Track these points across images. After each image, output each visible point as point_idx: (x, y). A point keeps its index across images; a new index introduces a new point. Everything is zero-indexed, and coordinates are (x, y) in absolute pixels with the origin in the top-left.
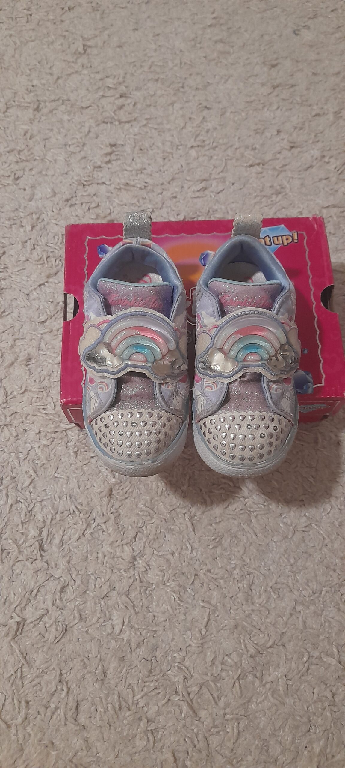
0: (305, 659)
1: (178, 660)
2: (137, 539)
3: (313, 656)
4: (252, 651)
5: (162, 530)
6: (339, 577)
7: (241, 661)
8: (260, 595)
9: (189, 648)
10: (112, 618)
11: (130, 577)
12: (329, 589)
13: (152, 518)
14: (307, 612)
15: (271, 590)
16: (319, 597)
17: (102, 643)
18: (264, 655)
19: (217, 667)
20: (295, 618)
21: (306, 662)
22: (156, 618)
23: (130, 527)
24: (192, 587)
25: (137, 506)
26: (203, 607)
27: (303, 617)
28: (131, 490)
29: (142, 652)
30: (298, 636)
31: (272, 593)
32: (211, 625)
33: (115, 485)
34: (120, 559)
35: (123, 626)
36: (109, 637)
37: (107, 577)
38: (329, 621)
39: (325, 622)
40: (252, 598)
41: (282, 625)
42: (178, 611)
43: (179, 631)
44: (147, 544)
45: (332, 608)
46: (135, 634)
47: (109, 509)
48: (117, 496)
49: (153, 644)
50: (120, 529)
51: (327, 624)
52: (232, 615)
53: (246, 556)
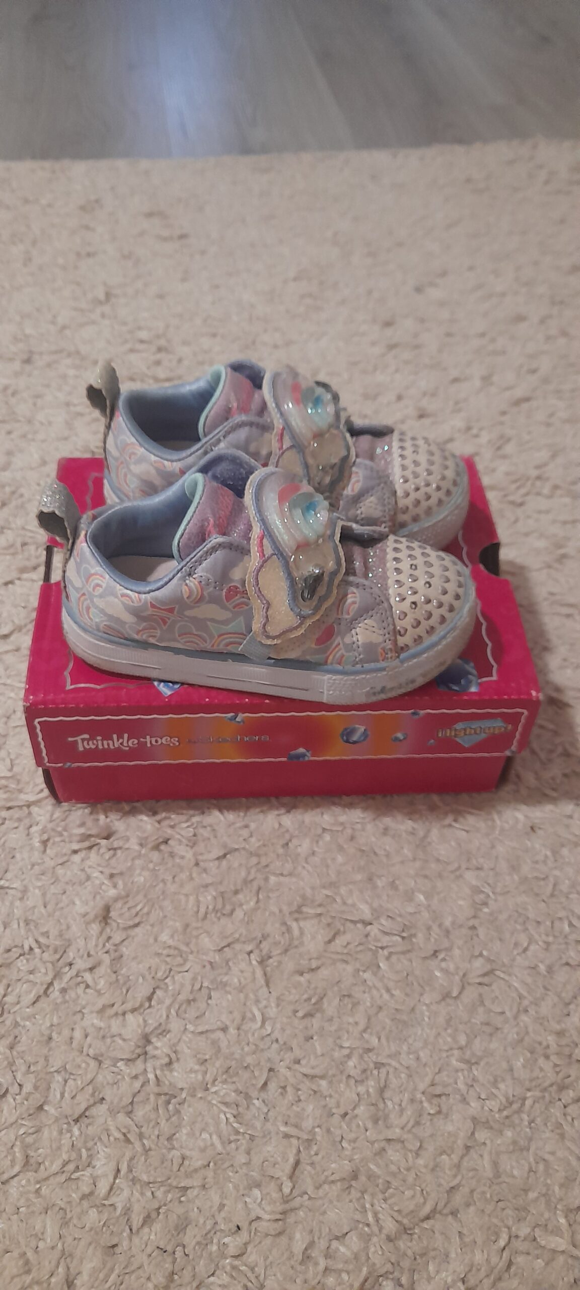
0: (502, 1243)
1: (232, 1250)
2: (153, 1003)
3: (517, 1237)
4: (390, 1226)
5: (205, 984)
6: (558, 1069)
7: (366, 1248)
8: (402, 1111)
9: (254, 1225)
10: (94, 1163)
11: (136, 1077)
12: (537, 1093)
13: (185, 961)
14: (499, 1142)
15: (424, 1099)
16: (519, 1111)
17: (69, 1216)
18: (416, 1236)
19: (316, 1264)
20: (475, 1156)
21: (504, 1248)
22: (186, 1163)
23: (141, 980)
24: (263, 1095)
25: (156, 940)
26: (287, 1136)
27: (491, 1153)
28: (145, 910)
29: (155, 1234)
30: (484, 1193)
31: (426, 1104)
32: (302, 1173)
33: (116, 899)
34: (117, 1039)
35: (115, 1178)
36: (85, 1204)
37: (89, 1077)
38: (544, 1160)
39: (537, 1163)
40: (386, 1118)
41: (450, 1169)
42: (233, 1145)
43: (236, 1187)
44: (173, 1012)
45: (548, 1134)
46: (142, 1194)
47: (101, 945)
48: (119, 921)
49: (179, 1217)
50: (121, 982)
51: (541, 1167)
52: (347, 1153)
53: (371, 1034)
